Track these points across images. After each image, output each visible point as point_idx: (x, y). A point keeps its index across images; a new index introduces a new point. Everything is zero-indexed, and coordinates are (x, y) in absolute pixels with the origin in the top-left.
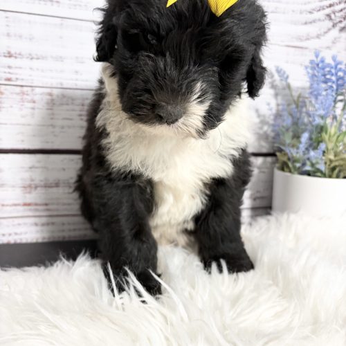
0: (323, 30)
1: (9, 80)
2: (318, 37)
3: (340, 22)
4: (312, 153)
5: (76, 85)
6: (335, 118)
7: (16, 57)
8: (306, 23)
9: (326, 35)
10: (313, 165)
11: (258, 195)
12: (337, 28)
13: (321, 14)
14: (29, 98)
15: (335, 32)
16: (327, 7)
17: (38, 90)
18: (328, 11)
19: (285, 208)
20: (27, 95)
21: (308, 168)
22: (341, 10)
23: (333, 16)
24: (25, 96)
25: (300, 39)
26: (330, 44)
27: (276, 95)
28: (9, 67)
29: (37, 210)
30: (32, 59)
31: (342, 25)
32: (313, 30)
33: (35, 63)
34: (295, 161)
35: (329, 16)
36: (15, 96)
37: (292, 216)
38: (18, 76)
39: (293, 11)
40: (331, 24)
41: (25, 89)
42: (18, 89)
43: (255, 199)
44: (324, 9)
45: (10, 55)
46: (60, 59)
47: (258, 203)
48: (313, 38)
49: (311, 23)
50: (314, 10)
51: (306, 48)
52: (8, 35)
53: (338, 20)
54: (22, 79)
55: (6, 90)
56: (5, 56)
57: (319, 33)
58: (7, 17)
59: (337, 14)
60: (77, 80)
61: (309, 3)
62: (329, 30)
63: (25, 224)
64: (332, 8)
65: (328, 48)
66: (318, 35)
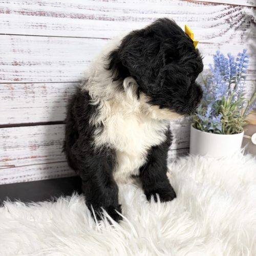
0: (223, 30)
1: (17, 80)
2: (220, 35)
3: (236, 23)
4: (214, 118)
5: (61, 80)
6: (230, 92)
7: (20, 65)
8: (212, 27)
9: (226, 33)
10: (214, 126)
11: (181, 141)
12: (234, 28)
13: (223, 20)
14: (31, 90)
15: (232, 31)
16: (227, 14)
17: (36, 85)
18: (227, 17)
19: (197, 152)
20: (29, 88)
21: (211, 128)
22: (236, 16)
23: (230, 20)
24: (28, 90)
25: (208, 37)
26: (229, 39)
28: (16, 72)
29: (40, 160)
30: (30, 65)
31: (237, 26)
32: (216, 30)
33: (33, 68)
35: (227, 20)
36: (21, 90)
37: (202, 158)
38: (22, 77)
39: (203, 19)
40: (230, 25)
41: (27, 85)
42: (23, 85)
43: (179, 144)
44: (224, 16)
45: (16, 64)
46: (49, 63)
47: (181, 146)
48: (216, 36)
49: (215, 26)
50: (217, 17)
51: (212, 43)
52: (14, 51)
53: (234, 22)
54: (25, 79)
55: (15, 86)
56: (13, 65)
57: (221, 32)
58: (12, 39)
59: (233, 19)
60: (61, 77)
61: (214, 12)
62: (228, 29)
63: (33, 169)
64: (230, 14)
65: (227, 42)
66: (220, 34)
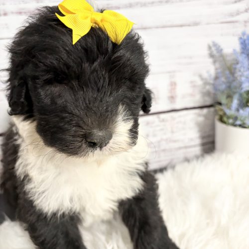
2: (246, 11)
8: (236, 2)
10: (241, 120)
11: (206, 134)
21: (238, 122)
25: (232, 15)
27: (215, 62)
32: (241, 6)
34: (229, 118)
48: (242, 12)
51: (236, 22)
66: (246, 9)
